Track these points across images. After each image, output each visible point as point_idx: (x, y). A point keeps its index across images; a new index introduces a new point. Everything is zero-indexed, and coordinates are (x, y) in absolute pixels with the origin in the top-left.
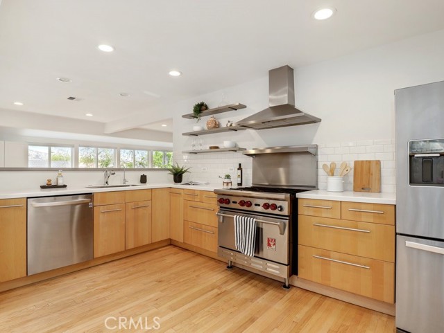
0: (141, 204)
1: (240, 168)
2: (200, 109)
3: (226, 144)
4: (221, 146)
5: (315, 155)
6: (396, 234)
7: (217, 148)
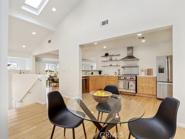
0: (96, 79)
1: (119, 70)
2: (107, 55)
3: (115, 64)
4: (113, 65)
5: (138, 67)
6: (156, 82)
7: (111, 65)
